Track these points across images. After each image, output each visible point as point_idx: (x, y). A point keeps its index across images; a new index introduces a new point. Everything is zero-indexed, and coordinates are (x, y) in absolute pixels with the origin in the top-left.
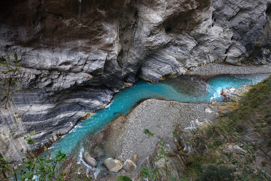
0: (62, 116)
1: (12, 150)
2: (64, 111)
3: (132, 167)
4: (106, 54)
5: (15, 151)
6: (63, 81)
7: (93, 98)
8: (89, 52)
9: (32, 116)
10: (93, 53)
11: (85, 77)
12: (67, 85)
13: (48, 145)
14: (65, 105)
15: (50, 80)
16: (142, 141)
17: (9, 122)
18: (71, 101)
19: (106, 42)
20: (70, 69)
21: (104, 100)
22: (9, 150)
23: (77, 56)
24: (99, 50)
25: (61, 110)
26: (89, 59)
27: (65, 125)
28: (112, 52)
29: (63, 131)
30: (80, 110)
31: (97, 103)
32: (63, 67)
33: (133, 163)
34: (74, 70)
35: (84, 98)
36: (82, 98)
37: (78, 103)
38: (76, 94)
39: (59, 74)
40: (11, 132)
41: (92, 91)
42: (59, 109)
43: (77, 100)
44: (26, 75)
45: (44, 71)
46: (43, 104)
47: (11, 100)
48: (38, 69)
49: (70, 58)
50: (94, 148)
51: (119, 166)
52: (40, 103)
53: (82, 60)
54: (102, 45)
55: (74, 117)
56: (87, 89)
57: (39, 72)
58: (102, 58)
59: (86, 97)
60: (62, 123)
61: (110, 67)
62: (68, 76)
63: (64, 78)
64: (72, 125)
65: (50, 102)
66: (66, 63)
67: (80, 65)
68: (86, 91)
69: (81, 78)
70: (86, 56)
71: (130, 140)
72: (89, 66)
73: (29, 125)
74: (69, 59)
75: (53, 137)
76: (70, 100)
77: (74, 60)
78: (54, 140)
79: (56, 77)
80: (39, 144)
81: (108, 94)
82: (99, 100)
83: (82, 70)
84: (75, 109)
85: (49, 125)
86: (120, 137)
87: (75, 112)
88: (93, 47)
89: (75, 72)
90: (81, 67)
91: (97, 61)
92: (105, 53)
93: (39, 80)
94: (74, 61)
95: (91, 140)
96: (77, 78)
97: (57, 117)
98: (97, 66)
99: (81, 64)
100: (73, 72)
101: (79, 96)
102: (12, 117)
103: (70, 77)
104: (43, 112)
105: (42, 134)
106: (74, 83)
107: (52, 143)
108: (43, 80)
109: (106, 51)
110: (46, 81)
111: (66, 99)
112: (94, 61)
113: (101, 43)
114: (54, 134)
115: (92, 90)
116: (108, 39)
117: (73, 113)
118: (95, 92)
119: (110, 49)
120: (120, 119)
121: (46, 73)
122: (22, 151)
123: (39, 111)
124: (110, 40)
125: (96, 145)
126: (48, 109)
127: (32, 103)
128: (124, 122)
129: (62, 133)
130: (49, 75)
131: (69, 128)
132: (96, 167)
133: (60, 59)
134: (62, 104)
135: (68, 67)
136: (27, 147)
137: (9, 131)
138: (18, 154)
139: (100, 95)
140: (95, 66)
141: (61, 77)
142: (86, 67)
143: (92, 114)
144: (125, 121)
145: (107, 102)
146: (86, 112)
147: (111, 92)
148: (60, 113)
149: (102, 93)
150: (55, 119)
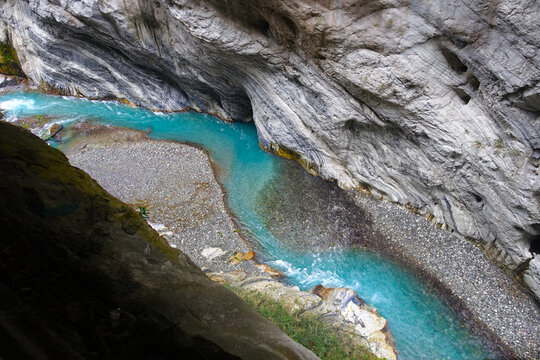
0: (76, 66)
1: (28, 64)
2: (79, 62)
5: (31, 68)
7: (133, 80)
11: (64, 17)
12: (41, 12)
13: (64, 92)
14: (80, 54)
21: (154, 98)
22: (27, 62)
25: (74, 57)
27: (85, 85)
29: (83, 90)
30: (110, 81)
31: (137, 91)
35: (112, 66)
36: (109, 64)
37: (106, 69)
38: (94, 49)
41: (125, 65)
42: (70, 53)
43: (100, 61)
50: (73, 129)
55: (100, 85)
56: (115, 54)
59: (117, 68)
64: (97, 94)
68: (115, 57)
73: (36, 46)
75: (72, 88)
78: (73, 92)
80: (52, 81)
81: (173, 98)
82: (145, 93)
84: (99, 73)
85: (57, 64)
86: (97, 146)
87: (101, 78)
97: (71, 63)
101: (103, 57)
104: (43, 39)
105: (54, 70)
106: (49, 15)
107: (71, 95)
114: (72, 85)
115: (124, 62)
117: (96, 77)
118: (134, 71)
122: (37, 74)
125: (77, 129)
129: (82, 92)
131: (91, 94)
134: (77, 50)
136: (41, 74)
137: (21, 39)
138: (33, 73)
139: (147, 84)
142: (63, 2)
143: (133, 105)
145: (161, 107)
146: (121, 93)
147: (183, 100)
148: (72, 60)
149: (157, 86)
150: (65, 62)
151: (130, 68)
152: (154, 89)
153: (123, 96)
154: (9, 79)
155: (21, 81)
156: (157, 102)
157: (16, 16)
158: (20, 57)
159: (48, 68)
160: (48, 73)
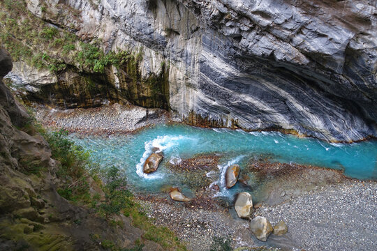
0: (248, 99)
1: (180, 96)
2: (254, 94)
3: (260, 231)
4: (351, 35)
5: (182, 100)
6: (255, 41)
7: (315, 110)
8: (313, 15)
9: (211, 70)
10: (321, 19)
11: (290, 54)
12: (257, 49)
13: (216, 124)
14: (259, 87)
15: (237, 29)
16: (318, 226)
17: (188, 62)
18: (272, 87)
19: (353, 11)
20: (268, 26)
21: (337, 129)
22: (178, 95)
23: (287, 12)
24: (337, 21)
25: (251, 90)
26: (309, 27)
27: (249, 117)
28: (366, 37)
29: (242, 122)
30: (282, 112)
31: (317, 123)
32: (257, 17)
33: (265, 227)
34: (275, 32)
35: (296, 97)
36: (293, 95)
37: (284, 100)
38: (284, 82)
39: (250, 26)
40: (186, 74)
41: (316, 96)
42: (248, 87)
43: (283, 93)
44: (209, 7)
45: (231, 12)
46: (227, 61)
47: (200, 36)
48: (225, 6)
49: (273, 10)
50: (253, 170)
51: (245, 210)
52: (224, 59)
53: (292, 22)
54: (344, 13)
55: (268, 117)
56: (308, 86)
57: (225, 10)
58: (337, 38)
59: (302, 100)
60: (245, 109)
61: (358, 66)
62: (264, 37)
63: (257, 36)
64: (259, 125)
65: (236, 66)
66: (264, 14)
67: (287, 29)
68: (305, 89)
69: (283, 52)
70: (304, 19)
71: (305, 207)
72: (304, 39)
73: (204, 80)
74: (270, 10)
75: (227, 120)
76: (270, 84)
77: (278, 14)
78: (226, 124)
79: (246, 29)
80: (206, 113)
81: (355, 128)
82: (326, 123)
83: (290, 40)
84: (273, 105)
85: (226, 97)
86: (298, 192)
87: (273, 110)
88: (324, 9)
89: (277, 38)
90: (288, 33)
91: (325, 39)
92: (347, 31)
93: (223, 21)
94: (278, 16)
95: (261, 160)
96: (276, 47)
97: (242, 96)
98: (321, 47)
99: (289, 28)
100: (274, 36)
101: (289, 90)
102: (193, 57)
103: (266, 39)
104: (223, 74)
105: (214, 103)
106: (269, 52)
107: (223, 127)
108: (228, 24)
109: (351, 28)
110: (231, 27)
111: (264, 78)
112: (320, 35)
113: (342, 7)
114: (230, 116)
115: (316, 93)
116: (359, 6)
117: (267, 109)
118: (323, 102)
119: (362, 28)
120: (330, 174)
121: (234, 15)
122: (188, 106)
123: (219, 69)
124: (364, 9)
125: (258, 170)
126: (229, 74)
127: (217, 53)
128: (329, 182)
129: (239, 124)
130: (236, 21)
131: (252, 126)
132: (229, 188)
133: (257, 4)
134: (257, 82)
135: (266, 22)
136: (193, 106)
137: (185, 72)
138: (182, 105)
139: (332, 114)
140: (316, 45)
141: (253, 33)
142: (298, 39)
143: (301, 135)
144: (334, 183)
145: (342, 137)
146: (291, 124)
147: (366, 129)
148: (246, 93)
149: (341, 116)
150: (237, 95)
151: (319, 99)
152: (337, 119)
153: (292, 127)
154: (151, 112)
155: (162, 113)
156: (338, 133)
157: (189, 49)
158: (171, 90)
159: (208, 101)
160: (205, 105)
